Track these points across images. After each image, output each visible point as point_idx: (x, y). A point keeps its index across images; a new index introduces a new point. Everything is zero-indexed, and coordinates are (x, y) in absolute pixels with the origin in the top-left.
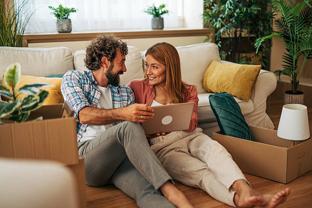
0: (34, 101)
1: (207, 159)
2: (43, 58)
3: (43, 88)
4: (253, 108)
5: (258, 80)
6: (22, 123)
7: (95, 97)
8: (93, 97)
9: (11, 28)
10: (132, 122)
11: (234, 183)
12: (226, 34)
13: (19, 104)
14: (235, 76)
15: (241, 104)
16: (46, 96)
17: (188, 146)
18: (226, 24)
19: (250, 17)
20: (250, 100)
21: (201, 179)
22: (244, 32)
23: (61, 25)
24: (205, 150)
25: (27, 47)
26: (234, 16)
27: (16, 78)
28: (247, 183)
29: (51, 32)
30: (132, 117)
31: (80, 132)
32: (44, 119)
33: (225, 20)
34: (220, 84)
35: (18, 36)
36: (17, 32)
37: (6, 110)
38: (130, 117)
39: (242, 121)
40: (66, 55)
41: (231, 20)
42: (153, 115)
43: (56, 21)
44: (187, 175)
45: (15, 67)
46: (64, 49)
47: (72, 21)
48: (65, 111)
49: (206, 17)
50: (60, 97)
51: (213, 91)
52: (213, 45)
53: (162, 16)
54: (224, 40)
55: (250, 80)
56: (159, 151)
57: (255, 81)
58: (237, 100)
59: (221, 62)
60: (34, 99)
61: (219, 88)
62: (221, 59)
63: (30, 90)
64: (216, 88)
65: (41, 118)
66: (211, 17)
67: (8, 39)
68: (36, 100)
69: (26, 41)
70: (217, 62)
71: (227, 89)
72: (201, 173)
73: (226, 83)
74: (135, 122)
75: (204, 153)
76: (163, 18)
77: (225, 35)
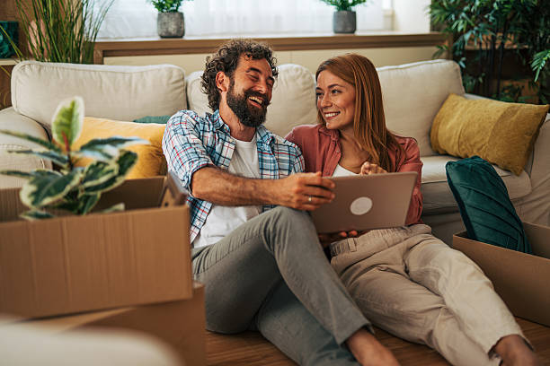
0: (108, 172)
1: (444, 288)
2: (130, 85)
3: (127, 147)
4: (530, 188)
5: (540, 134)
6: (84, 217)
7: (223, 154)
8: (220, 155)
9: (72, 28)
10: (291, 208)
11: (498, 342)
12: (476, 43)
13: (78, 177)
14: (497, 125)
15: (508, 181)
16: (132, 163)
17: (404, 261)
18: (477, 25)
19: (524, 11)
20: (524, 172)
21: (431, 328)
22: (510, 40)
23: (165, 23)
24: (440, 270)
25: (102, 63)
26: (493, 8)
27: (74, 126)
28: (525, 342)
29: (148, 37)
30: (292, 197)
31: (197, 223)
32: (128, 208)
33: (473, 17)
34: (464, 139)
35: (85, 43)
36: (85, 35)
37: (53, 191)
38: (288, 199)
39: (510, 213)
40: (173, 80)
41: (486, 16)
42: (333, 196)
43: (156, 16)
44: (404, 319)
45: (73, 104)
46: (170, 68)
47: (186, 16)
48: (168, 193)
49: (436, 12)
50: (160, 161)
51: (450, 153)
52: (450, 63)
53: (353, 8)
54: (470, 54)
55: (526, 134)
56: (348, 268)
57: (536, 135)
58: (500, 172)
59: (466, 98)
60: (107, 168)
61: (463, 147)
62: (466, 92)
63: (100, 151)
64: (456, 147)
65: (121, 206)
66: (446, 10)
67: (68, 50)
68: (112, 171)
69: (100, 54)
70: (460, 98)
71: (479, 149)
72: (430, 316)
73: (477, 138)
74: (297, 210)
75: (438, 275)
76: (355, 13)
77: (472, 45)
